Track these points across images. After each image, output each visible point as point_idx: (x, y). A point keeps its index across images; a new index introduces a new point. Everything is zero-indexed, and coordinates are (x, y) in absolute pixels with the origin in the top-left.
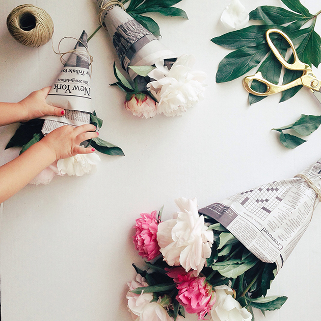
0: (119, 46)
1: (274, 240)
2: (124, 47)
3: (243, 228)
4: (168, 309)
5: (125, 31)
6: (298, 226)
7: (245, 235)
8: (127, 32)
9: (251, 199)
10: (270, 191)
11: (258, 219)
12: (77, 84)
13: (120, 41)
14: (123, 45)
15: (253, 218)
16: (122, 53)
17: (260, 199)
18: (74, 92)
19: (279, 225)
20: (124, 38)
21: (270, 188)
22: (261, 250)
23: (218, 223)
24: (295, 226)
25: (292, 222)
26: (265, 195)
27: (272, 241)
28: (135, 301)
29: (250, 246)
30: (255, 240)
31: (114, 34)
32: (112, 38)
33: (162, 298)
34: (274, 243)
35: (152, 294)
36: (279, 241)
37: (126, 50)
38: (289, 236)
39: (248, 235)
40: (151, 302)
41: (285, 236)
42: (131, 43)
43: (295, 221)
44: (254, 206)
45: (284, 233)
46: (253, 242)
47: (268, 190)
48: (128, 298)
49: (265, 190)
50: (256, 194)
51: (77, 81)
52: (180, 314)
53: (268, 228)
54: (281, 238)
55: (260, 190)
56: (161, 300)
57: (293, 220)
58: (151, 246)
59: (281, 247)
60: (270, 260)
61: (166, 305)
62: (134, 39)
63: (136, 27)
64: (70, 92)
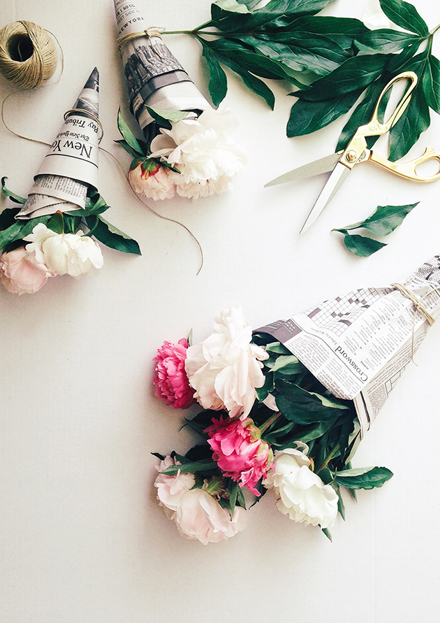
0: (132, 75)
1: (355, 367)
2: (140, 78)
3: (308, 346)
4: (219, 497)
5: (147, 56)
6: (391, 349)
7: (311, 356)
8: (150, 57)
9: (324, 310)
10: (354, 304)
11: (331, 334)
12: (70, 139)
13: (135, 68)
14: (139, 75)
15: (323, 333)
16: (136, 87)
17: (337, 313)
18: (65, 150)
19: (362, 344)
20: (143, 65)
21: (354, 299)
22: (335, 379)
23: (278, 341)
24: (387, 349)
25: (382, 343)
26: (344, 307)
27: (351, 368)
28: (168, 488)
29: (318, 372)
30: (325, 364)
31: (130, 57)
32: (125, 62)
33: (208, 482)
34: (354, 371)
35: (193, 476)
36: (363, 369)
37: (142, 82)
38: (378, 364)
39: (315, 356)
40: (192, 488)
41: (371, 362)
42: (151, 74)
43: (385, 341)
44: (327, 320)
45: (370, 358)
46: (323, 367)
47: (350, 301)
48: (157, 485)
49: (345, 300)
50: (332, 305)
51: (72, 134)
52: (238, 504)
53: (344, 348)
54: (366, 364)
55: (338, 299)
56: (207, 485)
57: (383, 339)
58: (177, 378)
59: (364, 378)
60: (347, 395)
61: (216, 492)
62: (158, 70)
63: (166, 55)
64: (60, 150)
